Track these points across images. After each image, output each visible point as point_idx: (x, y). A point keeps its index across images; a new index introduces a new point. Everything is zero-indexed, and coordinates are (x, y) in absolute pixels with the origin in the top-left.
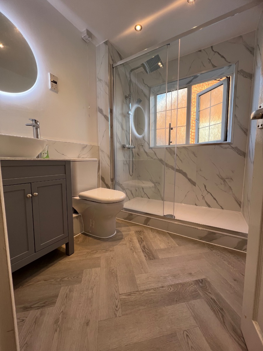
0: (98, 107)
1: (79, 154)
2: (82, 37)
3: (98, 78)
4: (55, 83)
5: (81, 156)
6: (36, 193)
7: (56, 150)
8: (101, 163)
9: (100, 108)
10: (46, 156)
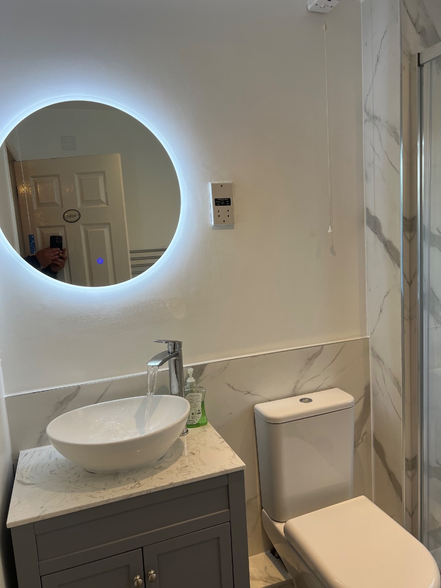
0: (367, 209)
1: (298, 382)
2: (309, 8)
3: (365, 110)
4: (225, 204)
5: (302, 386)
6: (154, 573)
7: (229, 385)
8: (373, 393)
9: (373, 214)
10: (198, 419)
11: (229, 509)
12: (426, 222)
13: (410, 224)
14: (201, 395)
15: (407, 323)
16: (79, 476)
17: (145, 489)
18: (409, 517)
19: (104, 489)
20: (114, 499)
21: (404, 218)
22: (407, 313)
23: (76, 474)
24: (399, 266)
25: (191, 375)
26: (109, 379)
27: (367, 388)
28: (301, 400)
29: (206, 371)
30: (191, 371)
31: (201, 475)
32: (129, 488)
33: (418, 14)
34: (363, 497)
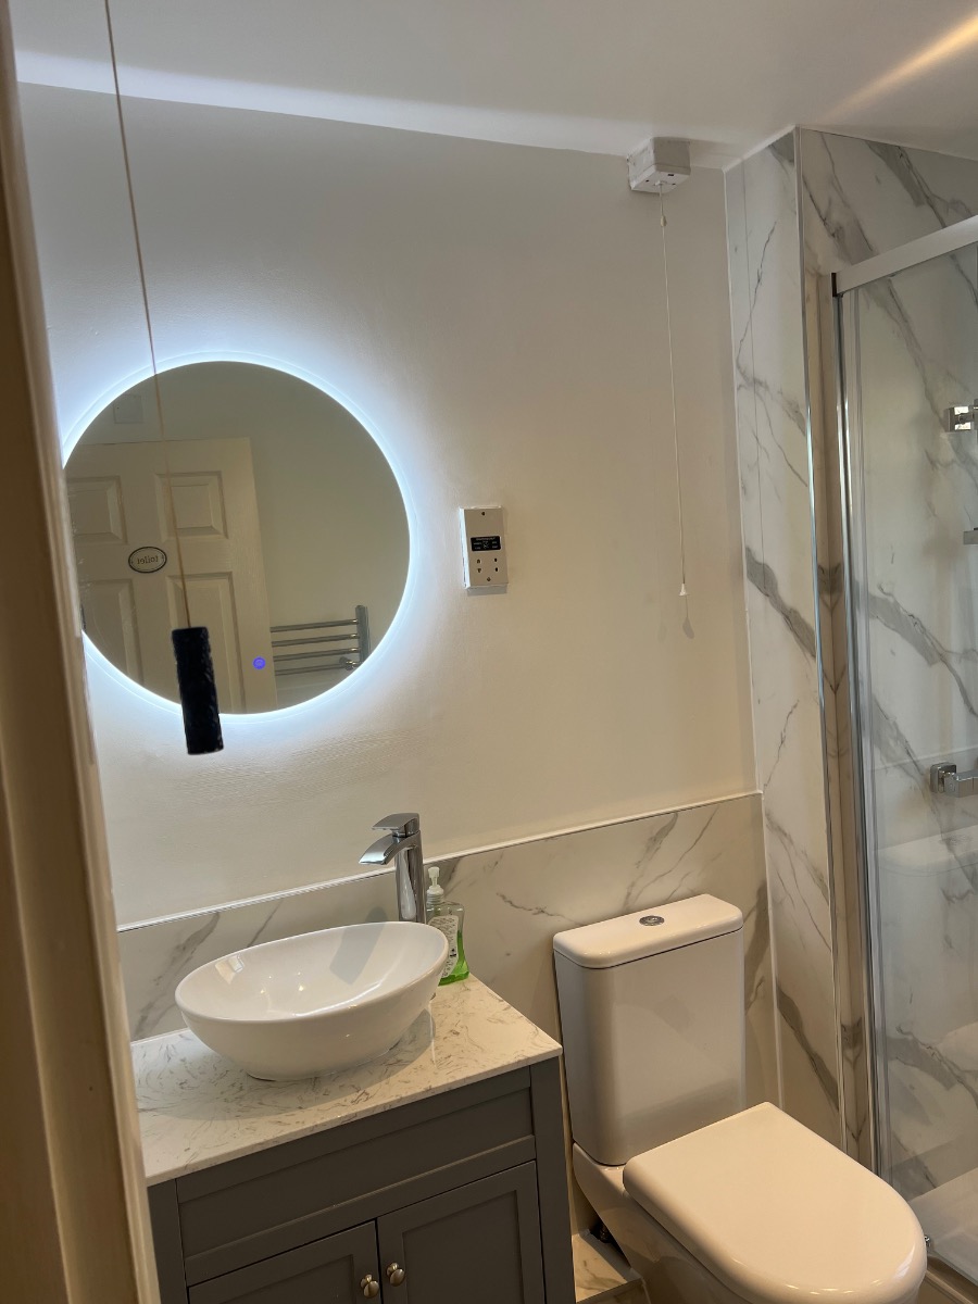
0: (748, 550)
1: (633, 885)
2: (633, 185)
3: (738, 367)
4: (490, 548)
5: (641, 892)
6: (398, 1268)
7: (504, 897)
8: (773, 900)
9: (759, 559)
10: (452, 968)
11: (533, 1133)
12: (859, 576)
13: (831, 579)
14: (456, 919)
15: (833, 763)
16: (241, 1089)
17: (380, 1103)
18: (852, 1141)
19: (300, 1108)
20: (324, 1124)
21: (820, 569)
22: (832, 745)
23: (233, 1085)
24: (814, 656)
25: (435, 881)
26: (277, 895)
27: (762, 893)
28: (643, 921)
29: (462, 871)
30: (434, 872)
31: (481, 1071)
32: (348, 1103)
33: (830, 202)
34: (767, 1105)
